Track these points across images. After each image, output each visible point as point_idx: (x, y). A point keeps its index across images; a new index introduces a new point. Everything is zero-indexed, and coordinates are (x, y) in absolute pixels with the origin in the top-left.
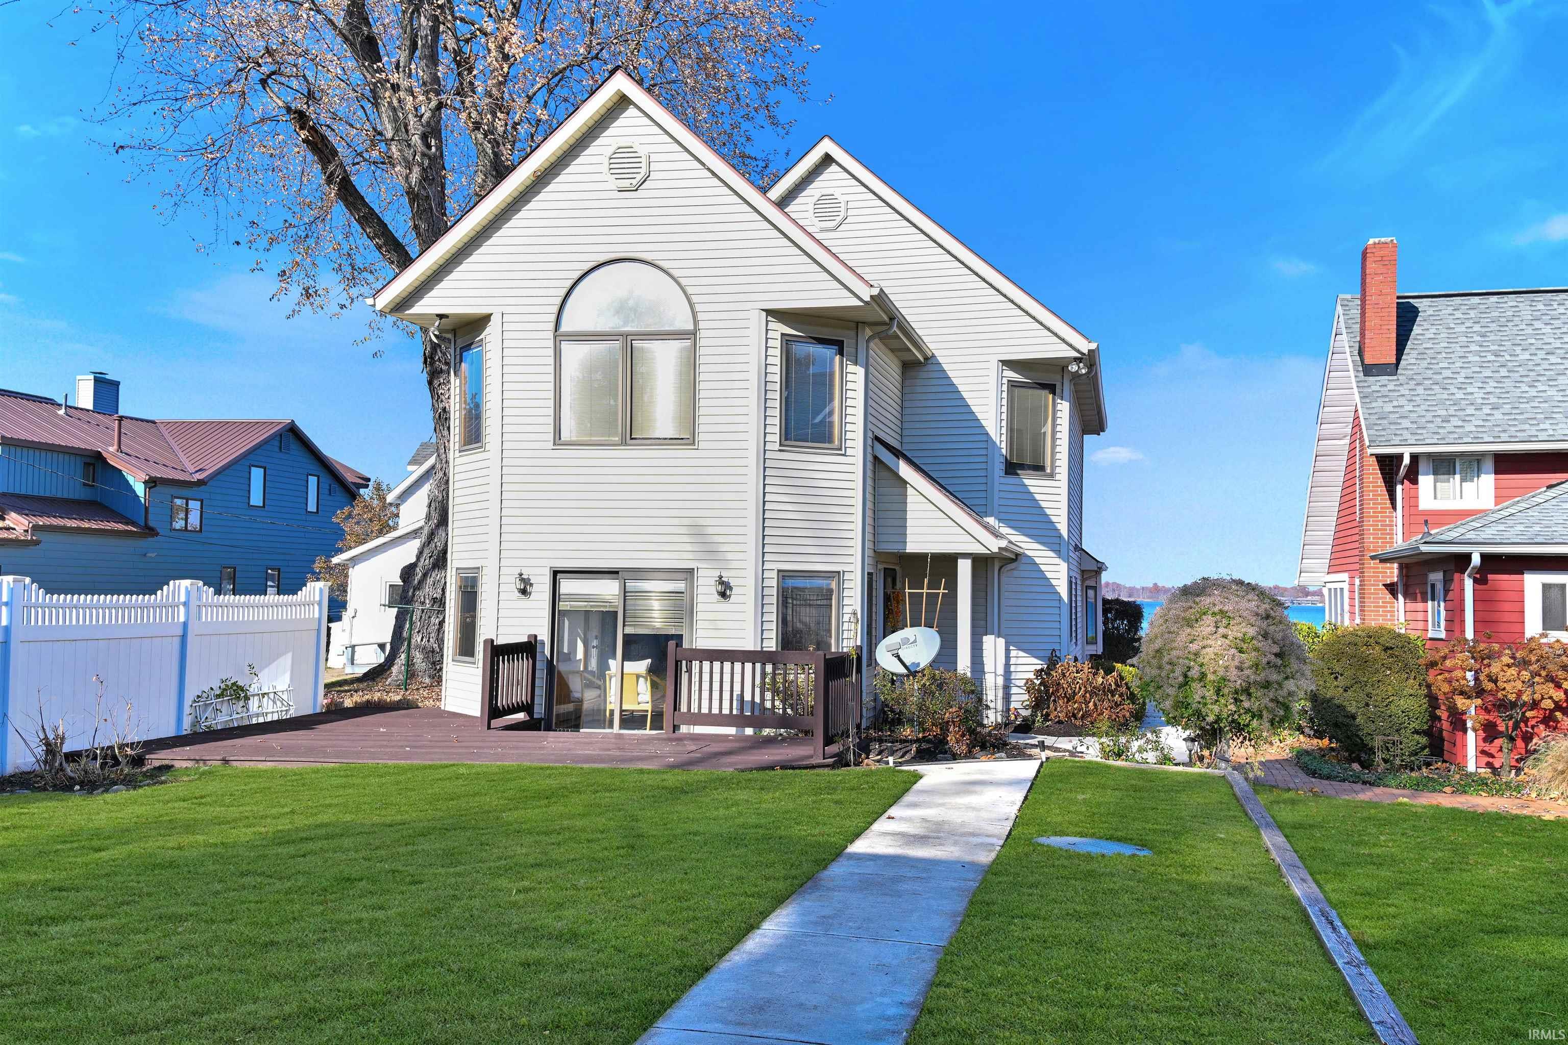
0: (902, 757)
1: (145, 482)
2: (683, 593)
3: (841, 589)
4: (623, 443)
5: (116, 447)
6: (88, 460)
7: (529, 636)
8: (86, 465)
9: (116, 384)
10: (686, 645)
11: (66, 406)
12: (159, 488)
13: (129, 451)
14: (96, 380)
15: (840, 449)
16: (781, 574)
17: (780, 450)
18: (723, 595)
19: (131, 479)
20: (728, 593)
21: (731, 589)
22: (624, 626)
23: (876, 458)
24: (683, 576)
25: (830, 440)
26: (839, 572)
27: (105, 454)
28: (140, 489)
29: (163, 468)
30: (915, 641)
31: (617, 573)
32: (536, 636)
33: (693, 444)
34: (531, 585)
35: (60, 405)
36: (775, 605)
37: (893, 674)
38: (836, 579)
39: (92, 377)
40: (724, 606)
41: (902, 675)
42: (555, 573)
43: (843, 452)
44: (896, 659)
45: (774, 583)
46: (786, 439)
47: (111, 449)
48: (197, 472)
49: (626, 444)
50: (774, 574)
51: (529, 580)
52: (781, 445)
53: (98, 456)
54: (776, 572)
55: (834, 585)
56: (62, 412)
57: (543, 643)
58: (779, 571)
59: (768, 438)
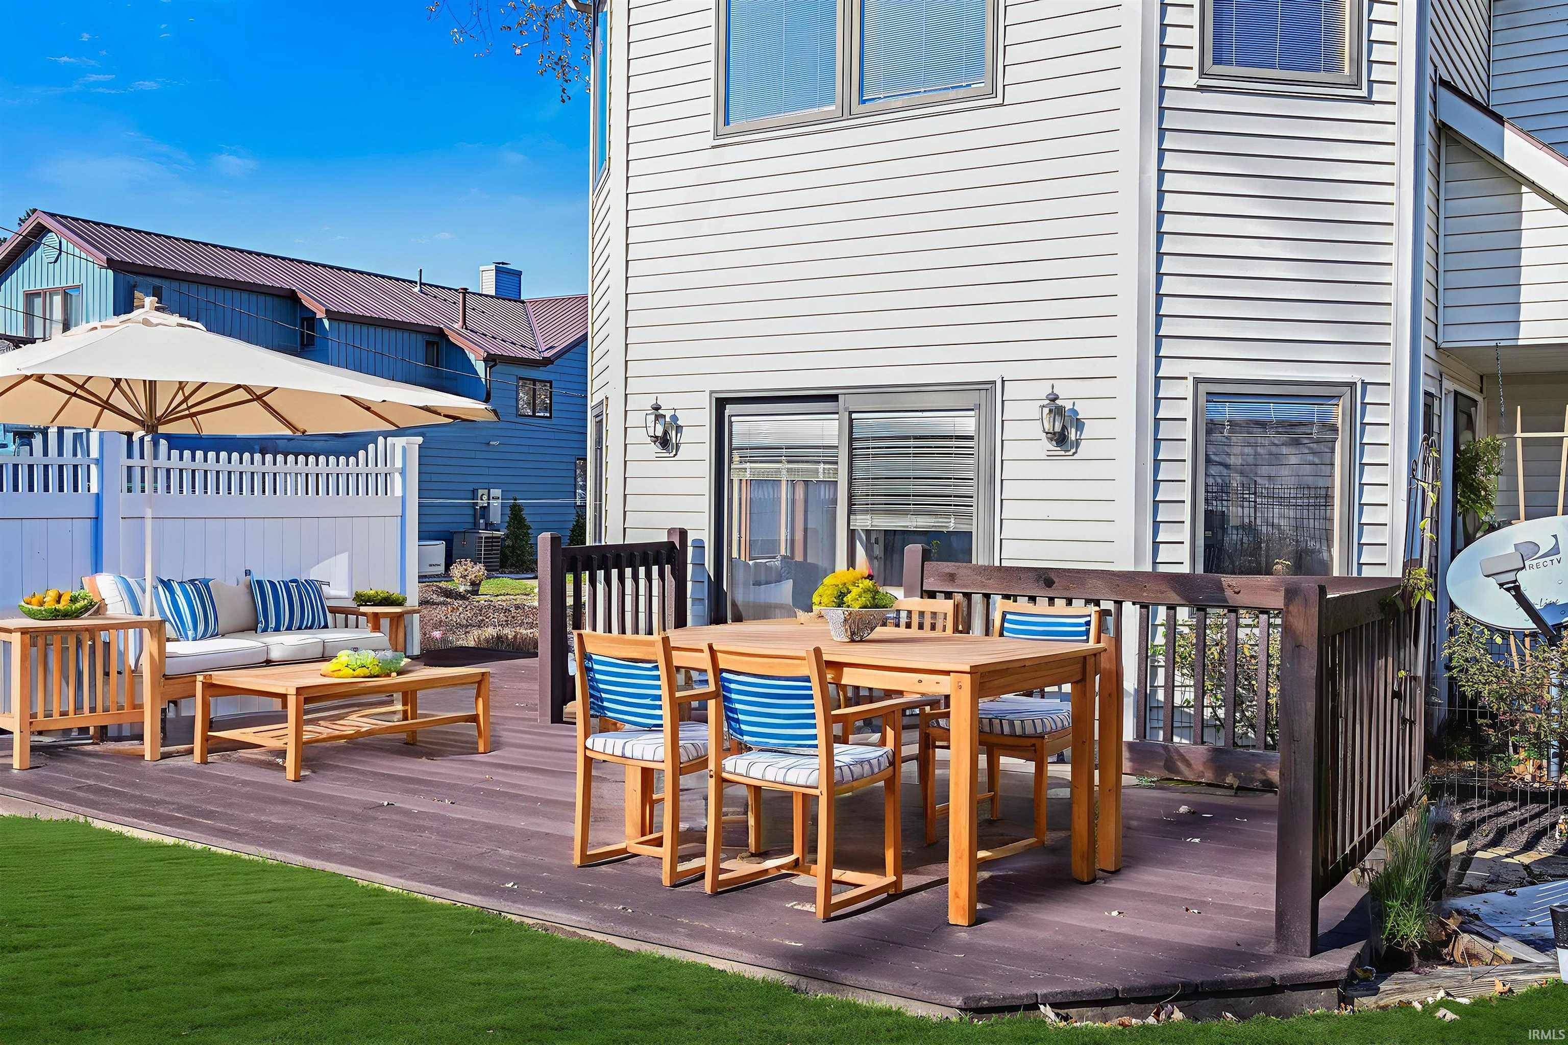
0: (1528, 847)
1: (485, 360)
2: (971, 438)
3: (1357, 426)
4: (846, 113)
5: (461, 323)
6: (431, 339)
7: (670, 531)
8: (428, 343)
9: (519, 274)
10: (979, 558)
11: (421, 284)
12: (499, 367)
13: (477, 328)
14: (499, 271)
15: (1357, 85)
16: (1203, 388)
17: (1201, 89)
18: (1060, 439)
19: (472, 357)
20: (1073, 435)
21: (1079, 425)
22: (850, 512)
23: (1443, 131)
24: (971, 399)
25: (1333, 66)
26: (1352, 385)
27: (447, 331)
28: (480, 367)
29: (511, 347)
30: (1555, 550)
31: (834, 398)
32: (683, 533)
33: (993, 93)
34: (679, 429)
35: (416, 283)
36: (1189, 464)
37: (1493, 630)
38: (1344, 402)
39: (493, 267)
40: (1065, 467)
41: (1521, 635)
42: (721, 404)
43: (1364, 93)
44: (1509, 597)
45: (1186, 410)
46: (1217, 61)
47: (456, 326)
48: (547, 350)
49: (851, 116)
50: (1186, 389)
51: (674, 418)
52: (1202, 74)
53: (440, 333)
54: (1190, 381)
55: (1338, 414)
56: (416, 290)
57: (699, 546)
58: (1198, 381)
59: (1172, 57)
